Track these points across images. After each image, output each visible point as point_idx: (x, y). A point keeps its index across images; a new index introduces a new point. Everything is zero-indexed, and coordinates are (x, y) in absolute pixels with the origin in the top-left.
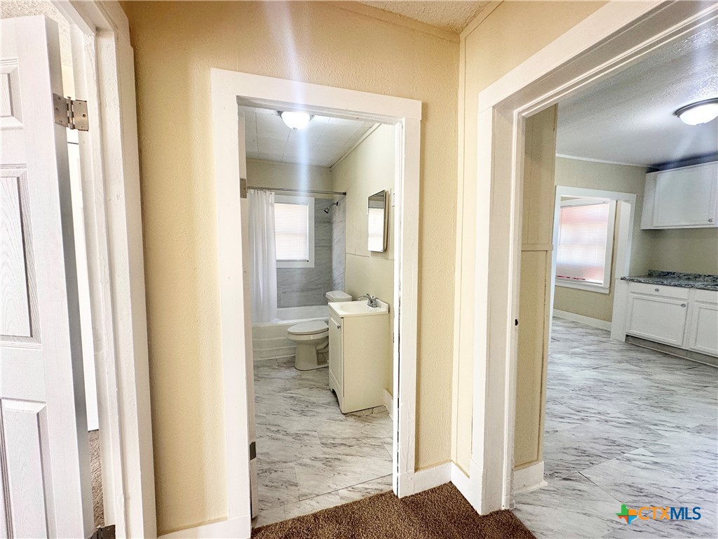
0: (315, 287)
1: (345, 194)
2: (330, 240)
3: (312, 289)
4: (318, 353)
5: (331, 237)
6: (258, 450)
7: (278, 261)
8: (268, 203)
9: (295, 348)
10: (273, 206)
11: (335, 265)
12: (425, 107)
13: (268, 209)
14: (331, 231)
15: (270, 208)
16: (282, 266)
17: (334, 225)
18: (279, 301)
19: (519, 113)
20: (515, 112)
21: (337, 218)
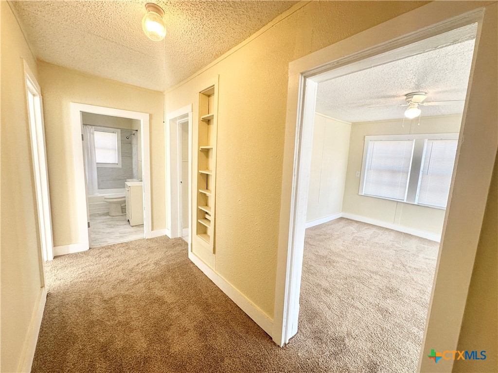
0: (123, 178)
1: (137, 131)
2: (131, 153)
3: (120, 179)
4: (122, 208)
5: (132, 151)
6: (90, 225)
7: (97, 163)
8: (90, 133)
9: (109, 208)
10: (93, 134)
11: (134, 166)
12: (151, 116)
13: (90, 136)
14: (131, 148)
15: (92, 135)
16: (100, 166)
17: (133, 145)
18: (99, 185)
19: (179, 122)
20: (178, 121)
21: (134, 142)
